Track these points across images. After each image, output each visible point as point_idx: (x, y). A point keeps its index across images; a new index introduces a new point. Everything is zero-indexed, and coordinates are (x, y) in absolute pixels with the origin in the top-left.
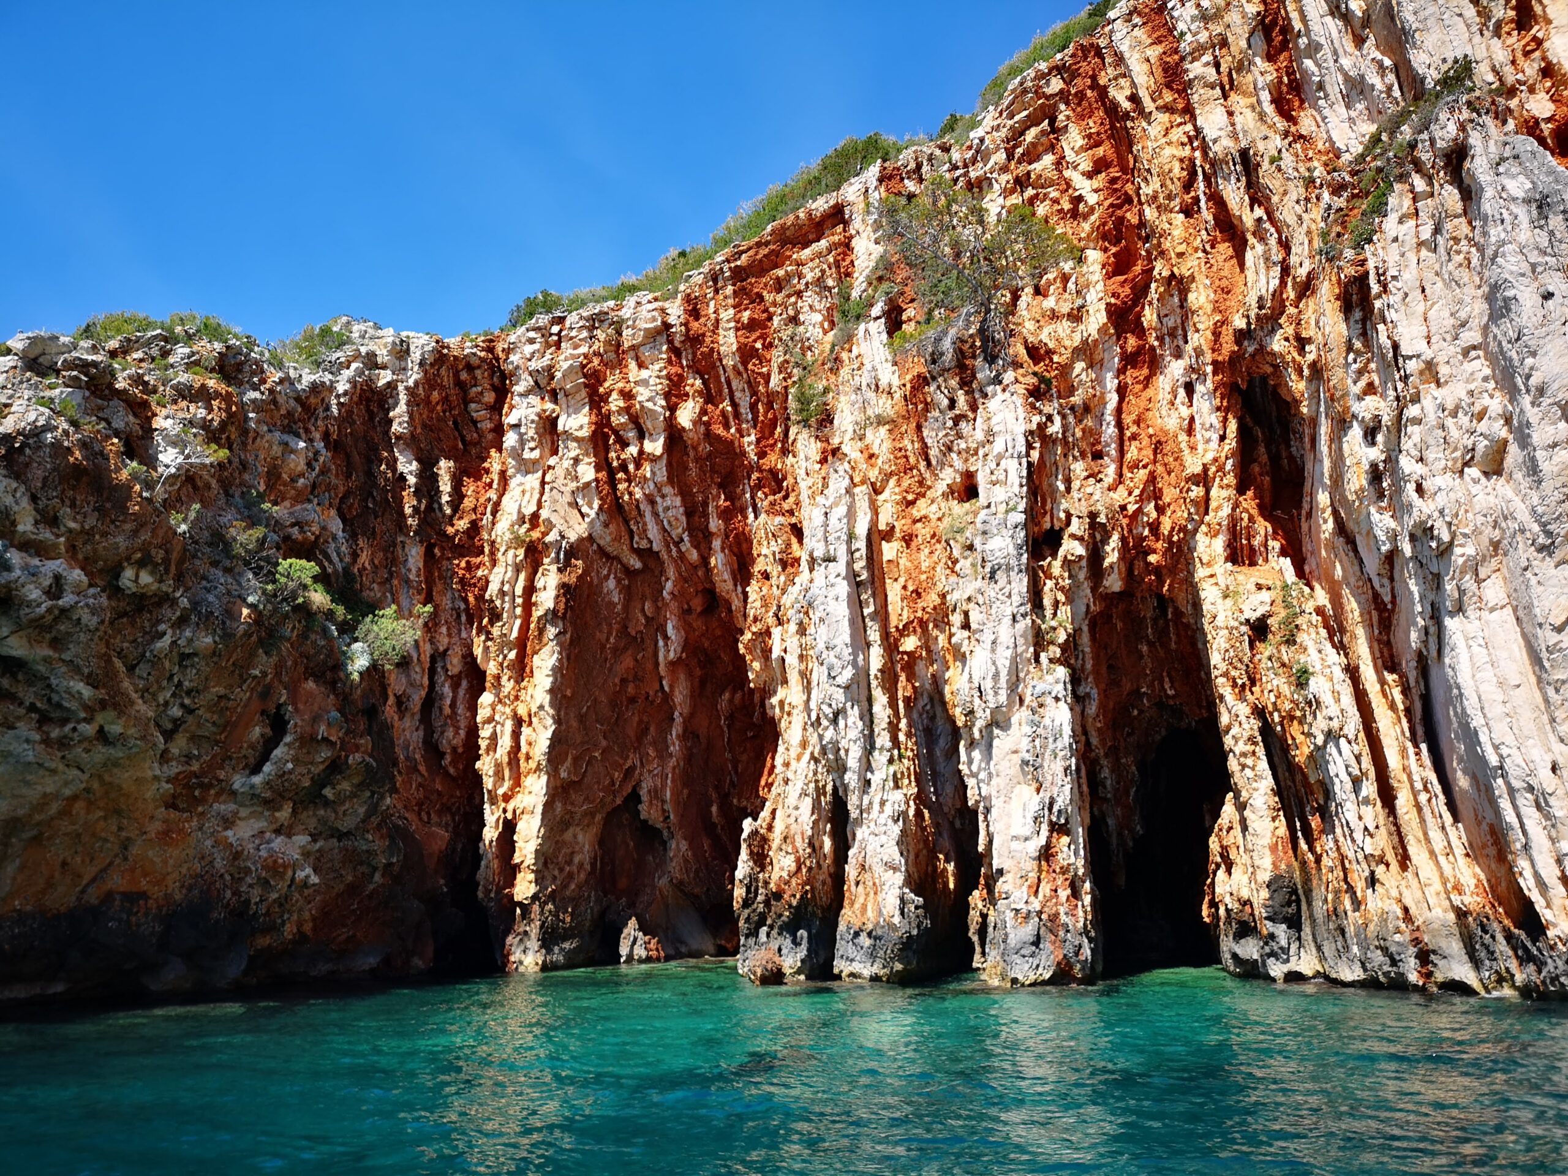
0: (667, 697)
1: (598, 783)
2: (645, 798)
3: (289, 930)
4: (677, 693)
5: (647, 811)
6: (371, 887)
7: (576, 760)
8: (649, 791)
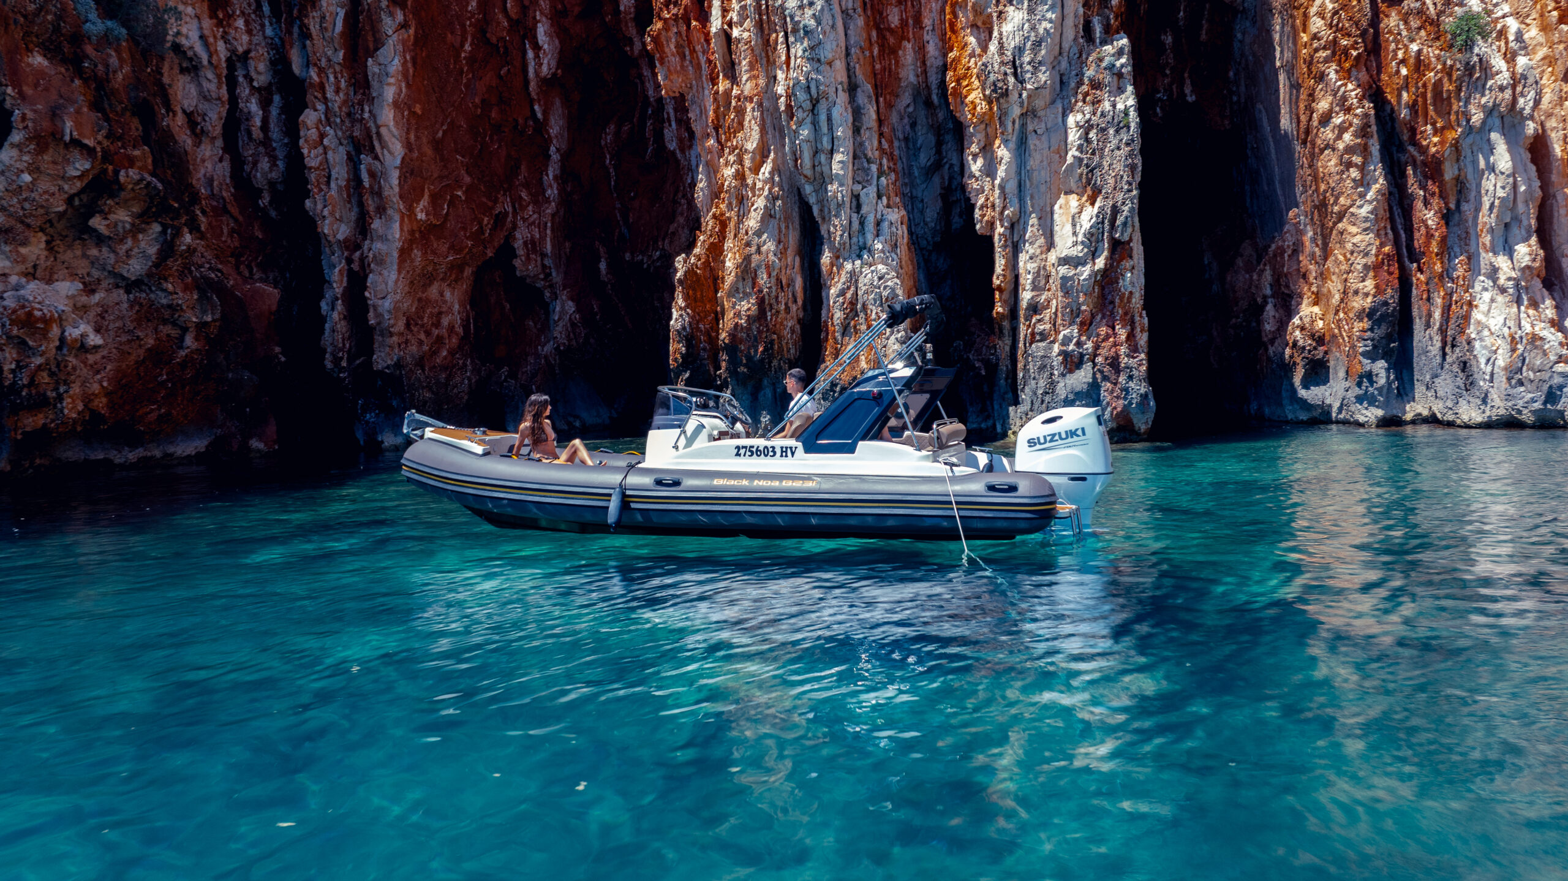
0: (541, 127)
1: (464, 229)
2: (521, 252)
3: (71, 408)
4: (552, 121)
5: (524, 266)
6: (183, 353)
7: (435, 199)
8: (525, 243)
